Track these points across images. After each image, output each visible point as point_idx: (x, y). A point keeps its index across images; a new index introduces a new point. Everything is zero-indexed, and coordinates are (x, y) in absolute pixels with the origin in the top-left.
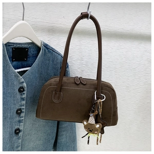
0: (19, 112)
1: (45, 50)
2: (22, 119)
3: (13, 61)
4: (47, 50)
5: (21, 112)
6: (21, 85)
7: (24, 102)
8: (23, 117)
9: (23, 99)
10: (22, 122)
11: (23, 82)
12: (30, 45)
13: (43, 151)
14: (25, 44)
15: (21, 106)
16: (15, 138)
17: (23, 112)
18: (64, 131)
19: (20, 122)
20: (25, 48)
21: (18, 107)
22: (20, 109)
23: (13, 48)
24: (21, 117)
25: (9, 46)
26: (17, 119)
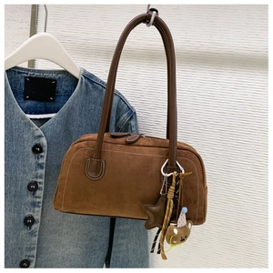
0: (33, 187)
1: (87, 85)
2: (38, 200)
3: (25, 99)
4: (90, 85)
5: (37, 188)
6: (37, 142)
7: (42, 172)
8: (39, 197)
9: (40, 166)
10: (39, 207)
11: (40, 136)
12: (59, 75)
13: (83, 267)
14: (51, 72)
15: (37, 178)
16: (25, 232)
17: (40, 189)
18: (122, 238)
19: (34, 205)
20: (51, 80)
21: (30, 178)
22: (36, 182)
23: (26, 77)
24: (36, 197)
25: (19, 73)
26: (30, 199)
